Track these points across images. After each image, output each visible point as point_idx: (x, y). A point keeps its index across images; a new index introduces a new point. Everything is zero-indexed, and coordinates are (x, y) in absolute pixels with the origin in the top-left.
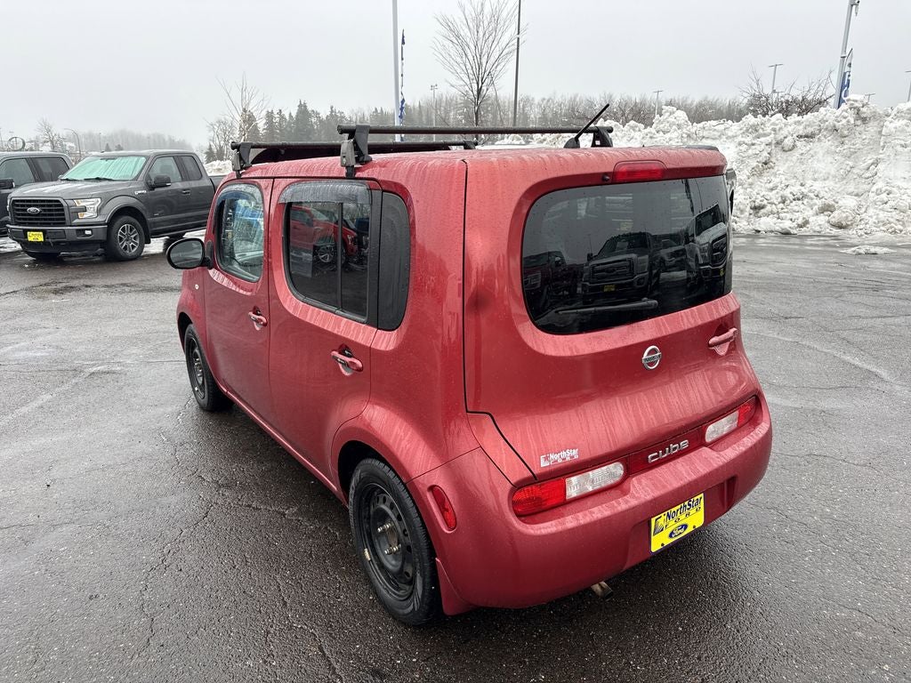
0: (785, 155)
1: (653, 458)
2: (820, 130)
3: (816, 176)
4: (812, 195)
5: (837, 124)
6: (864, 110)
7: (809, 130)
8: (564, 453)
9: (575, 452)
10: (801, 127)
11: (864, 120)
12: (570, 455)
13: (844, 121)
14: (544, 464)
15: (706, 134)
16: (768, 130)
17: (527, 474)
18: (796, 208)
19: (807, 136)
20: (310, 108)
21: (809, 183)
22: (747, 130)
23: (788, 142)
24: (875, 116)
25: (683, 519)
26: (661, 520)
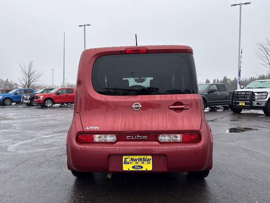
1: (128, 138)
8: (95, 127)
9: (98, 128)
12: (96, 128)
14: (87, 128)
17: (82, 130)
20: (227, 78)
25: (140, 163)
26: (128, 160)
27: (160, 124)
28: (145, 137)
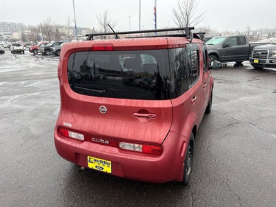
1: (93, 139)
9: (71, 125)
14: (64, 124)
25: (101, 165)
26: (92, 160)
27: (122, 131)
28: (107, 142)
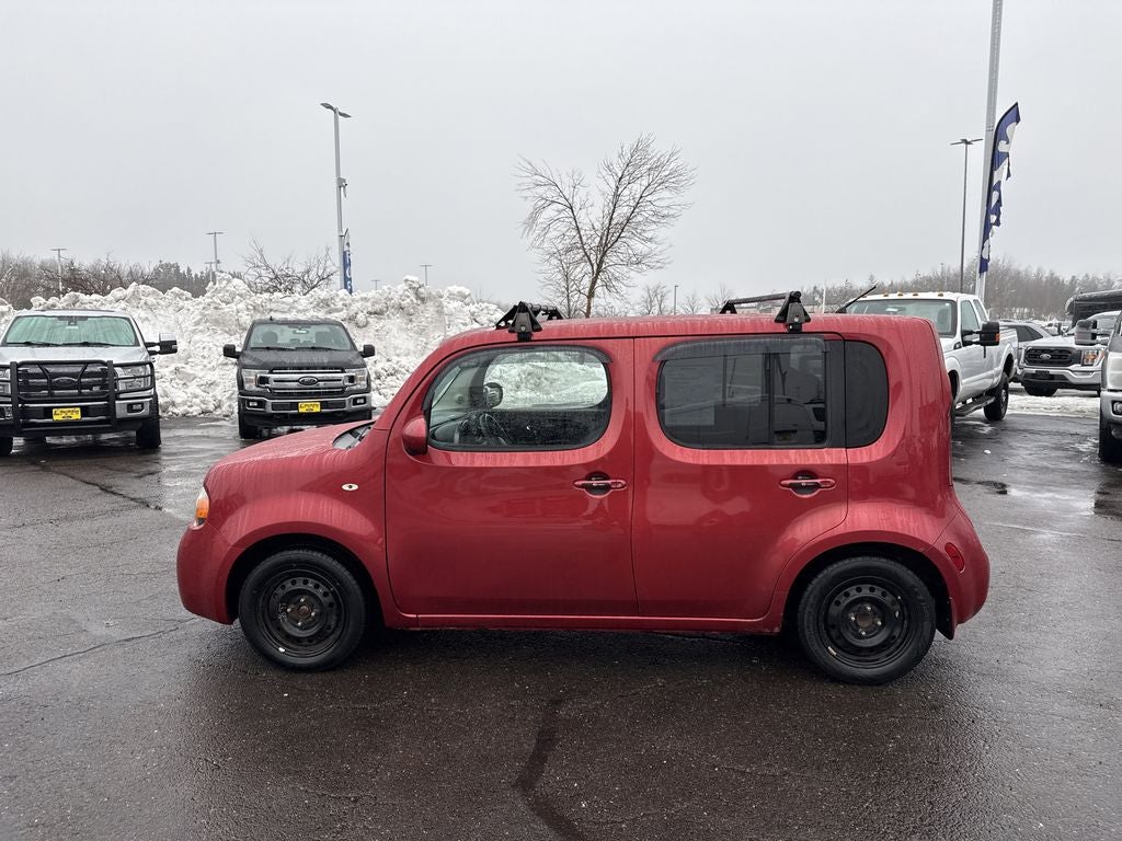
0: (361, 331)
2: (387, 308)
3: (398, 352)
4: (403, 370)
5: (403, 303)
6: (422, 290)
7: (378, 307)
10: (369, 304)
11: (423, 300)
13: (408, 300)
15: (273, 306)
16: (340, 305)
18: (391, 383)
19: (375, 313)
21: (395, 359)
22: (318, 305)
23: (361, 317)
24: (430, 297)
